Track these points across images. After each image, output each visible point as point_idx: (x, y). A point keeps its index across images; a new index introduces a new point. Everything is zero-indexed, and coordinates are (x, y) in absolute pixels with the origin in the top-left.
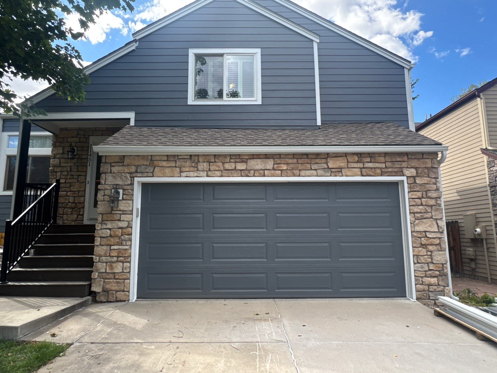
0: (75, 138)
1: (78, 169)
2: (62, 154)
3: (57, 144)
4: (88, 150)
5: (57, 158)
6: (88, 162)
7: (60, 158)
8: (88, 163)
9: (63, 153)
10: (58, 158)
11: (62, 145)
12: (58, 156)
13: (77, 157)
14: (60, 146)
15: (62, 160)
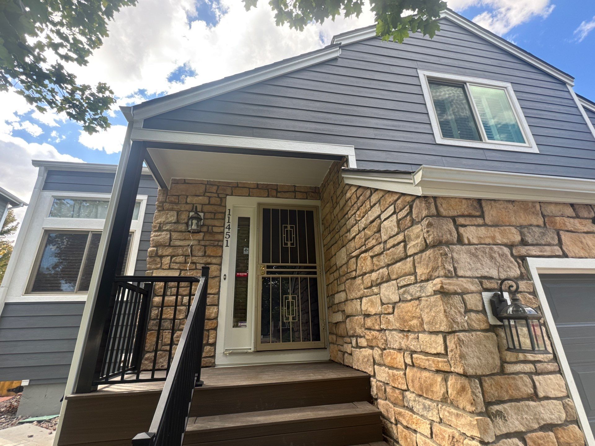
0: (200, 198)
1: (205, 252)
2: (175, 223)
3: (167, 206)
4: (224, 219)
5: (164, 231)
6: (225, 239)
7: (170, 231)
8: (225, 243)
9: (177, 222)
10: (167, 230)
11: (175, 207)
12: (168, 227)
13: (205, 229)
14: (172, 210)
15: (175, 235)
